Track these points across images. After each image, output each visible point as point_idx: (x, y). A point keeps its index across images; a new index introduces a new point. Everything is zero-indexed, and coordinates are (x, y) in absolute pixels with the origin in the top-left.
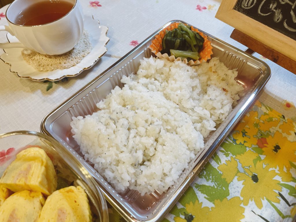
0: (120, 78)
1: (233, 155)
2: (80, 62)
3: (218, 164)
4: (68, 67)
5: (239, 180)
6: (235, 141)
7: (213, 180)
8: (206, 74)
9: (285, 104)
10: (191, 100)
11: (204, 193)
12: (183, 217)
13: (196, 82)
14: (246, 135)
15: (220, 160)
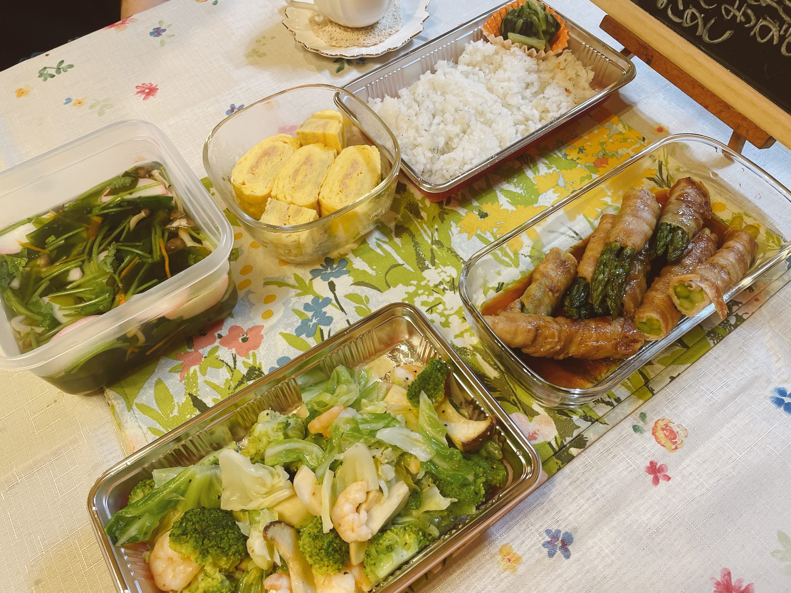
0: (433, 63)
1: (557, 168)
2: (384, 41)
3: (535, 174)
4: (368, 45)
5: (554, 192)
6: (566, 155)
7: (523, 187)
8: (551, 71)
9: (657, 127)
10: (520, 97)
11: (507, 198)
12: (477, 213)
13: (534, 77)
14: (582, 152)
15: (539, 171)
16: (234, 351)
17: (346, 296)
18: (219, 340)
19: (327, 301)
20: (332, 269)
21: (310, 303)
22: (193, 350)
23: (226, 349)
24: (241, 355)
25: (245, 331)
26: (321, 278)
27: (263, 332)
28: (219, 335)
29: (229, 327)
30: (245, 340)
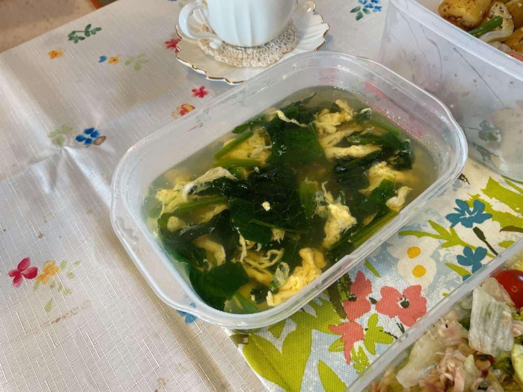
16: (397, 319)
17: (500, 244)
18: (373, 306)
19: (481, 253)
20: (470, 213)
21: (462, 254)
22: (347, 320)
23: (387, 317)
24: (410, 325)
25: (401, 292)
26: (462, 224)
27: (423, 294)
28: (370, 298)
29: (379, 289)
30: (405, 305)
